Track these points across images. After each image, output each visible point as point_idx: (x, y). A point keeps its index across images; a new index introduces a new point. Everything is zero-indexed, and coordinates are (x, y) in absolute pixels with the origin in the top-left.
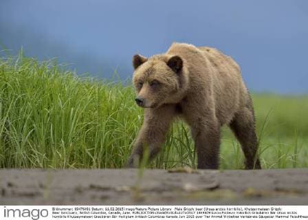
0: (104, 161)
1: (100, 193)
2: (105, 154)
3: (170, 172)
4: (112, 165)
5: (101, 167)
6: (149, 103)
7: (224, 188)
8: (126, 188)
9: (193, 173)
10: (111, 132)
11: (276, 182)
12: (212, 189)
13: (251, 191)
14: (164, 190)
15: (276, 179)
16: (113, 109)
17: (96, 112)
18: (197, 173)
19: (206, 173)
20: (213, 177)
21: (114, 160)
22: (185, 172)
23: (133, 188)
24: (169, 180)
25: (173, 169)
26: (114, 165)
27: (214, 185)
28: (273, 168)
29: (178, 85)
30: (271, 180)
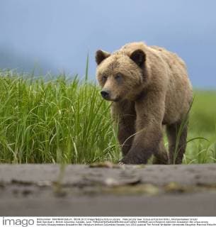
0: (24, 156)
1: (22, 188)
2: (25, 149)
3: (91, 167)
4: (33, 160)
5: (22, 163)
6: (114, 97)
7: (146, 183)
8: (48, 183)
9: (114, 167)
10: (32, 127)
11: (197, 177)
12: (134, 184)
13: (172, 185)
14: (85, 185)
15: (197, 174)
16: (33, 104)
17: (17, 107)
18: (118, 168)
19: (127, 168)
20: (134, 172)
21: (35, 155)
22: (106, 167)
23: (55, 183)
24: (91, 175)
25: (94, 164)
26: (35, 160)
27: (135, 180)
28: (193, 162)
29: (142, 78)
30: (192, 175)
